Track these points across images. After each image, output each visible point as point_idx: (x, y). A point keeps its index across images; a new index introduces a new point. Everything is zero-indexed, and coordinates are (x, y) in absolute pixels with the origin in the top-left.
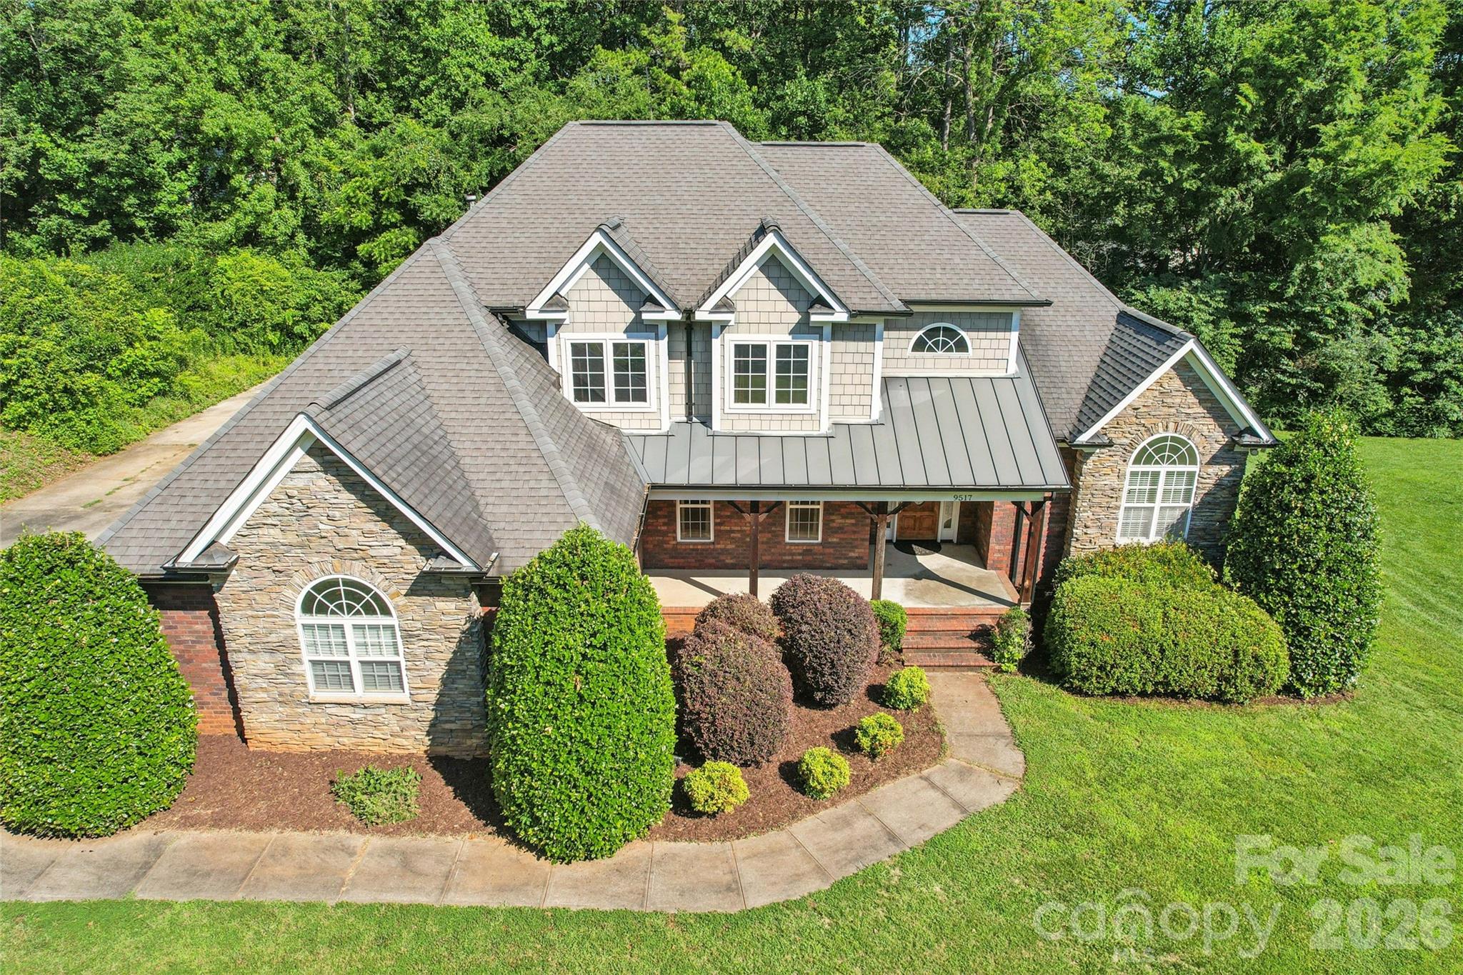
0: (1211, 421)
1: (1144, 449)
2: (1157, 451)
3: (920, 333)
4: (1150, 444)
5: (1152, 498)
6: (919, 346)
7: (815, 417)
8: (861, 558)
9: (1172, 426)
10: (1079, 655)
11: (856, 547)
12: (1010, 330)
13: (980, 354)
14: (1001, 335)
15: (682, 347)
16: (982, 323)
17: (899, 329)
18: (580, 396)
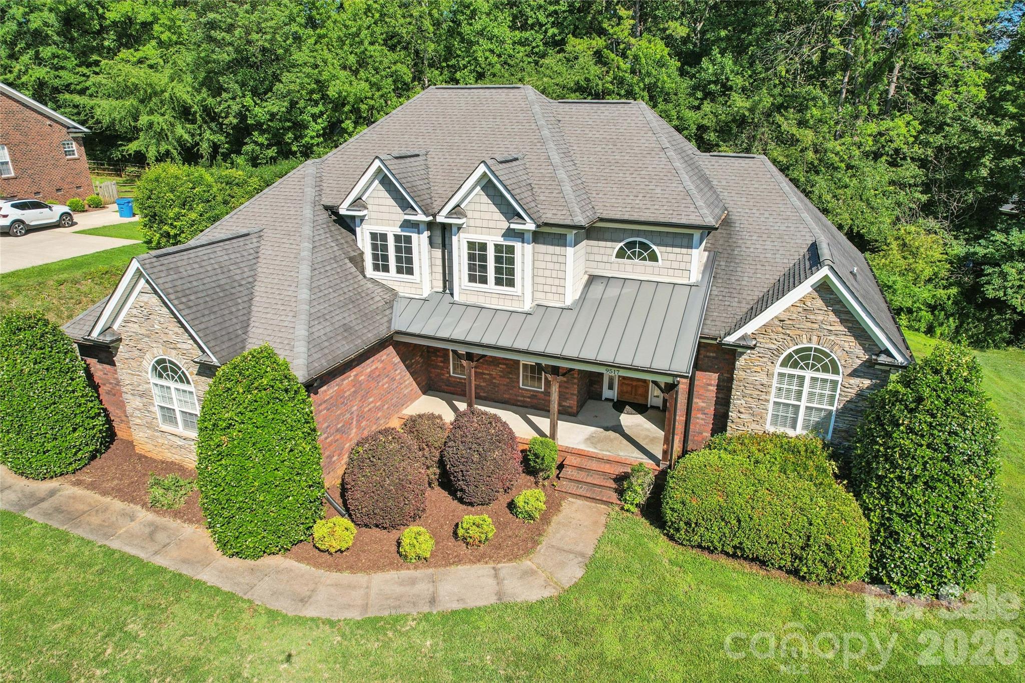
0: (852, 339)
1: (790, 356)
2: (802, 358)
3: (622, 244)
4: (797, 352)
5: (799, 398)
6: (621, 254)
7: (520, 298)
8: (571, 407)
9: (815, 339)
10: (672, 509)
11: (567, 399)
12: (691, 248)
13: (668, 264)
14: (684, 251)
15: (439, 241)
16: (669, 240)
17: (606, 240)
18: (376, 268)
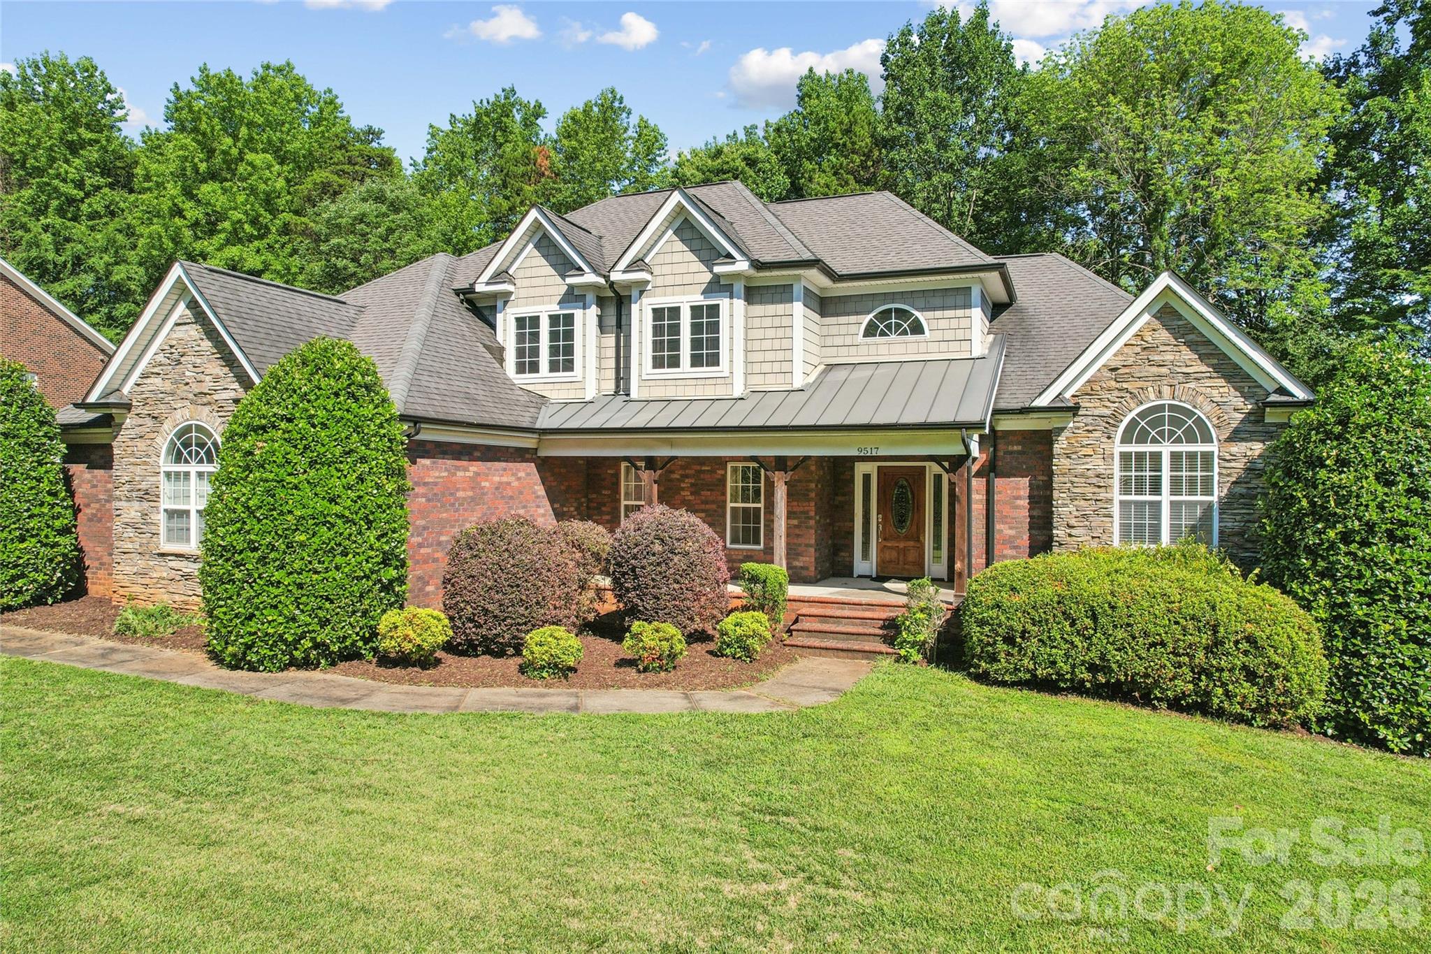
0: (1221, 382)
2: (1153, 424)
3: (871, 316)
4: (1142, 415)
5: (1156, 488)
6: (871, 331)
7: (727, 380)
8: (806, 568)
9: (1166, 390)
12: (970, 307)
13: (938, 335)
14: (960, 313)
15: (612, 321)
16: (938, 301)
17: (848, 314)
18: (521, 369)
